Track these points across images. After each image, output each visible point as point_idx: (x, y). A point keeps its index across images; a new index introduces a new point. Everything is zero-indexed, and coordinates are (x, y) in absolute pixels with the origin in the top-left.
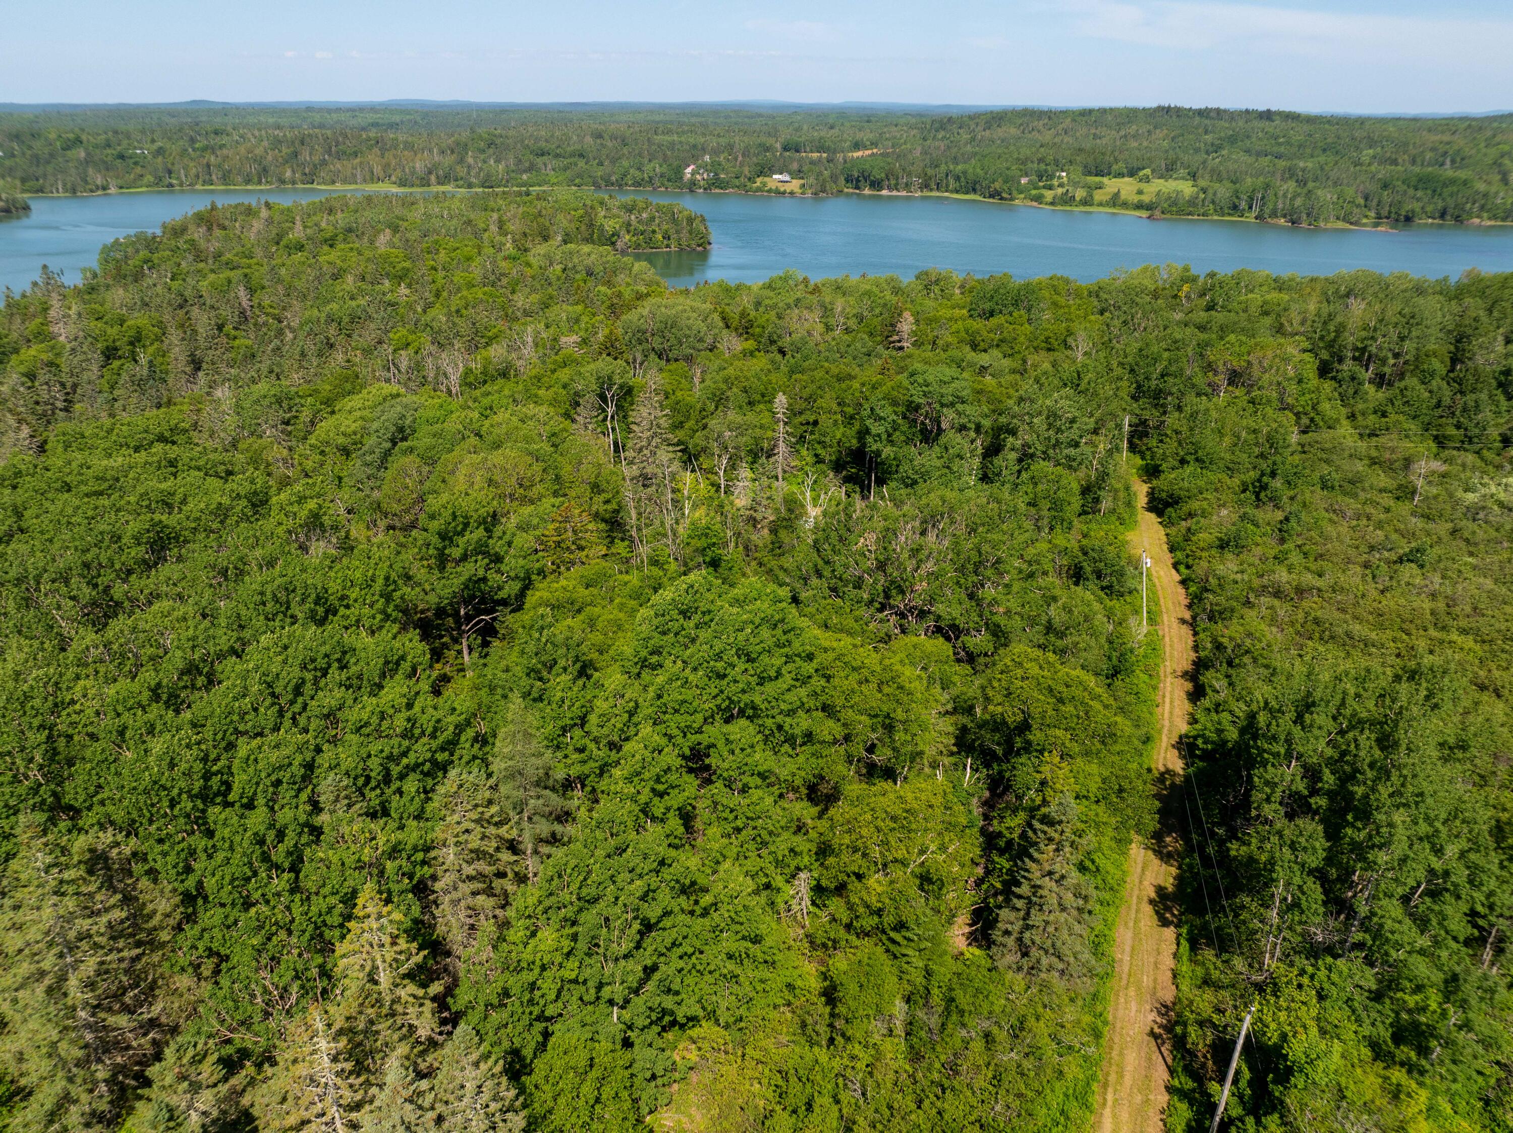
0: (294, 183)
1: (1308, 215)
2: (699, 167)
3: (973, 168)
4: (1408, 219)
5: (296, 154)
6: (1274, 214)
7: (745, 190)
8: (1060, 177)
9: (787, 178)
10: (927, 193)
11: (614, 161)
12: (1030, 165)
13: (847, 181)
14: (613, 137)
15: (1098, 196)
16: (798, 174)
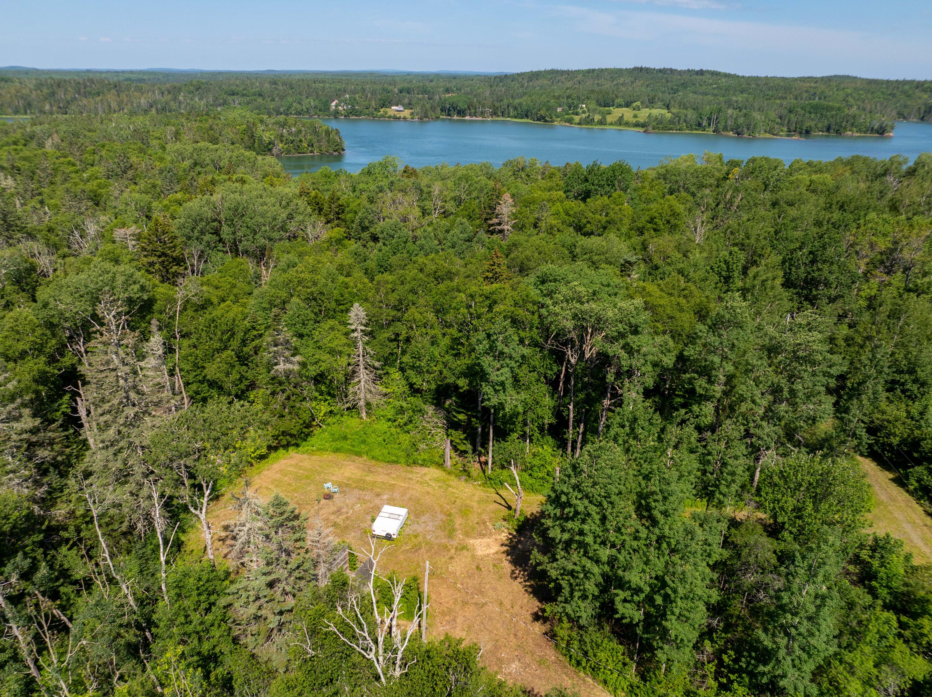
1: (748, 129)
2: (340, 102)
3: (525, 101)
4: (808, 132)
5: (53, 94)
6: (725, 129)
7: (373, 117)
8: (582, 108)
9: (402, 109)
10: (495, 118)
11: (282, 98)
12: (562, 100)
13: (442, 110)
14: (284, 84)
15: (609, 119)
16: (409, 106)
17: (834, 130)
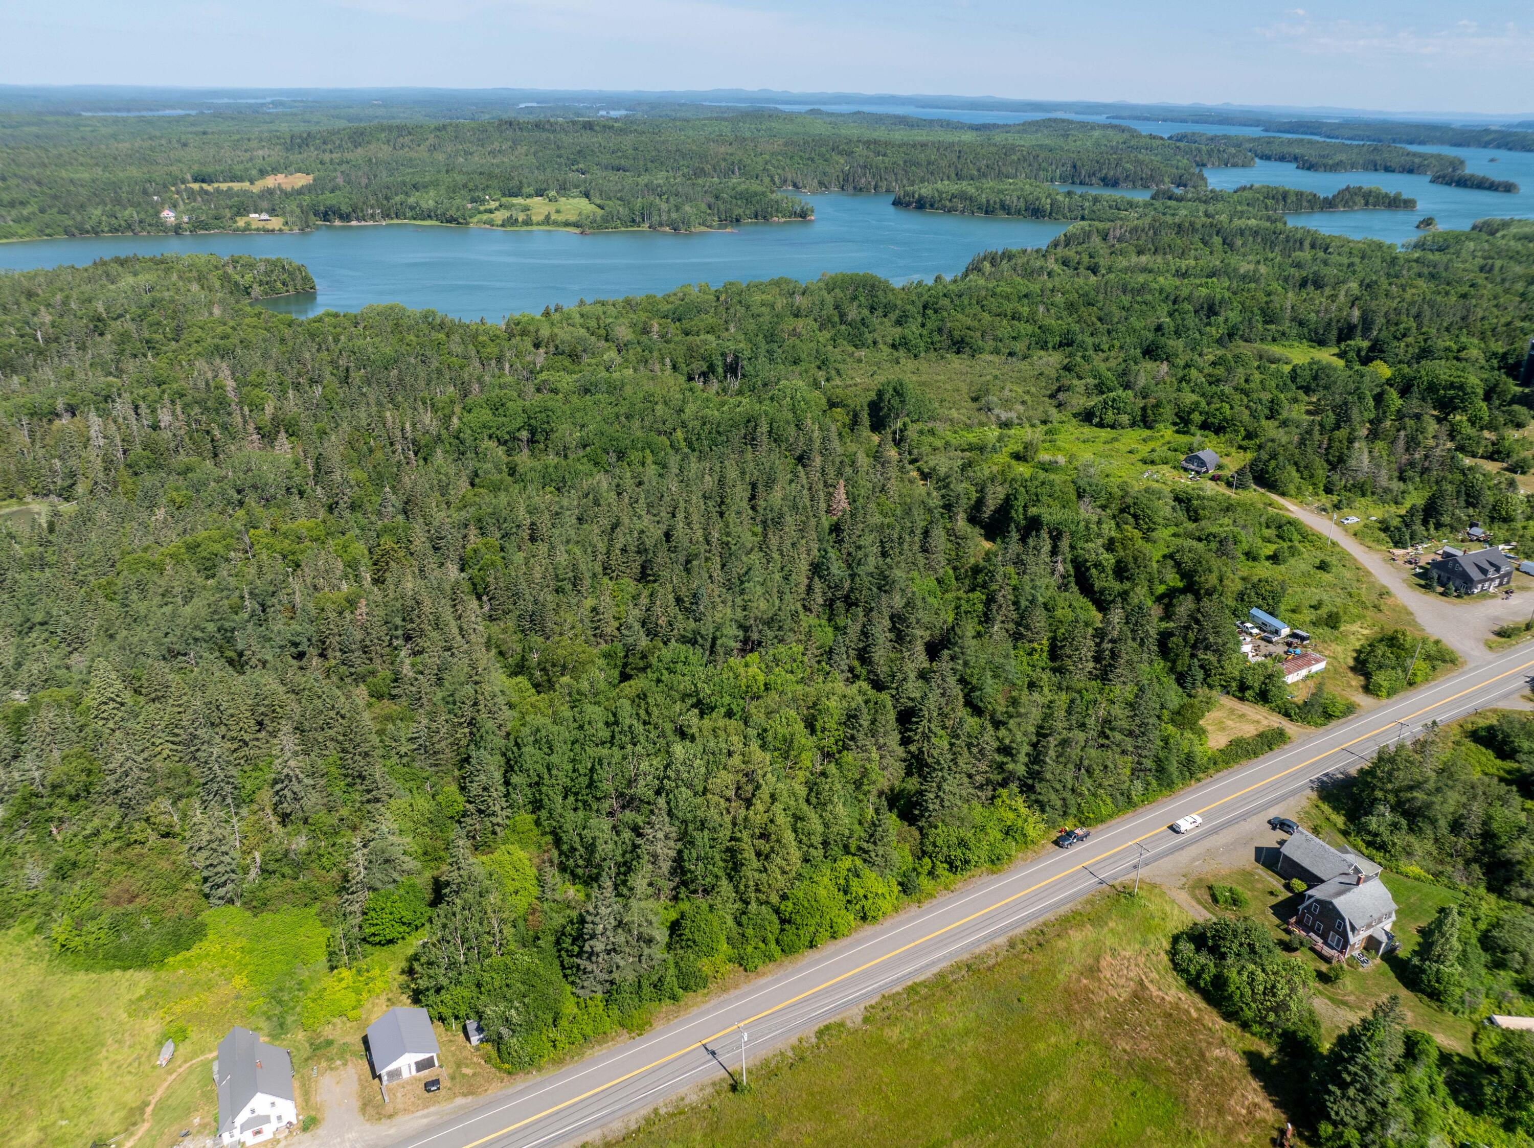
1: (683, 224)
6: (661, 224)
9: (266, 217)
13: (317, 215)
15: (533, 216)
17: (762, 215)
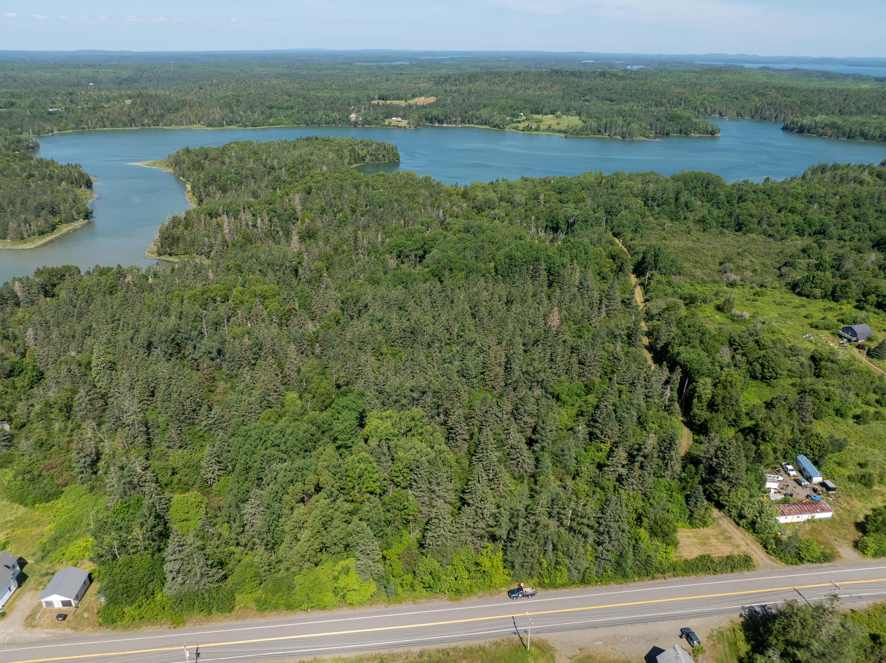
0: (149, 125)
1: (629, 134)
4: (667, 134)
6: (615, 134)
8: (521, 116)
9: (400, 120)
13: (427, 121)
15: (542, 126)
16: (404, 118)
17: (684, 132)
